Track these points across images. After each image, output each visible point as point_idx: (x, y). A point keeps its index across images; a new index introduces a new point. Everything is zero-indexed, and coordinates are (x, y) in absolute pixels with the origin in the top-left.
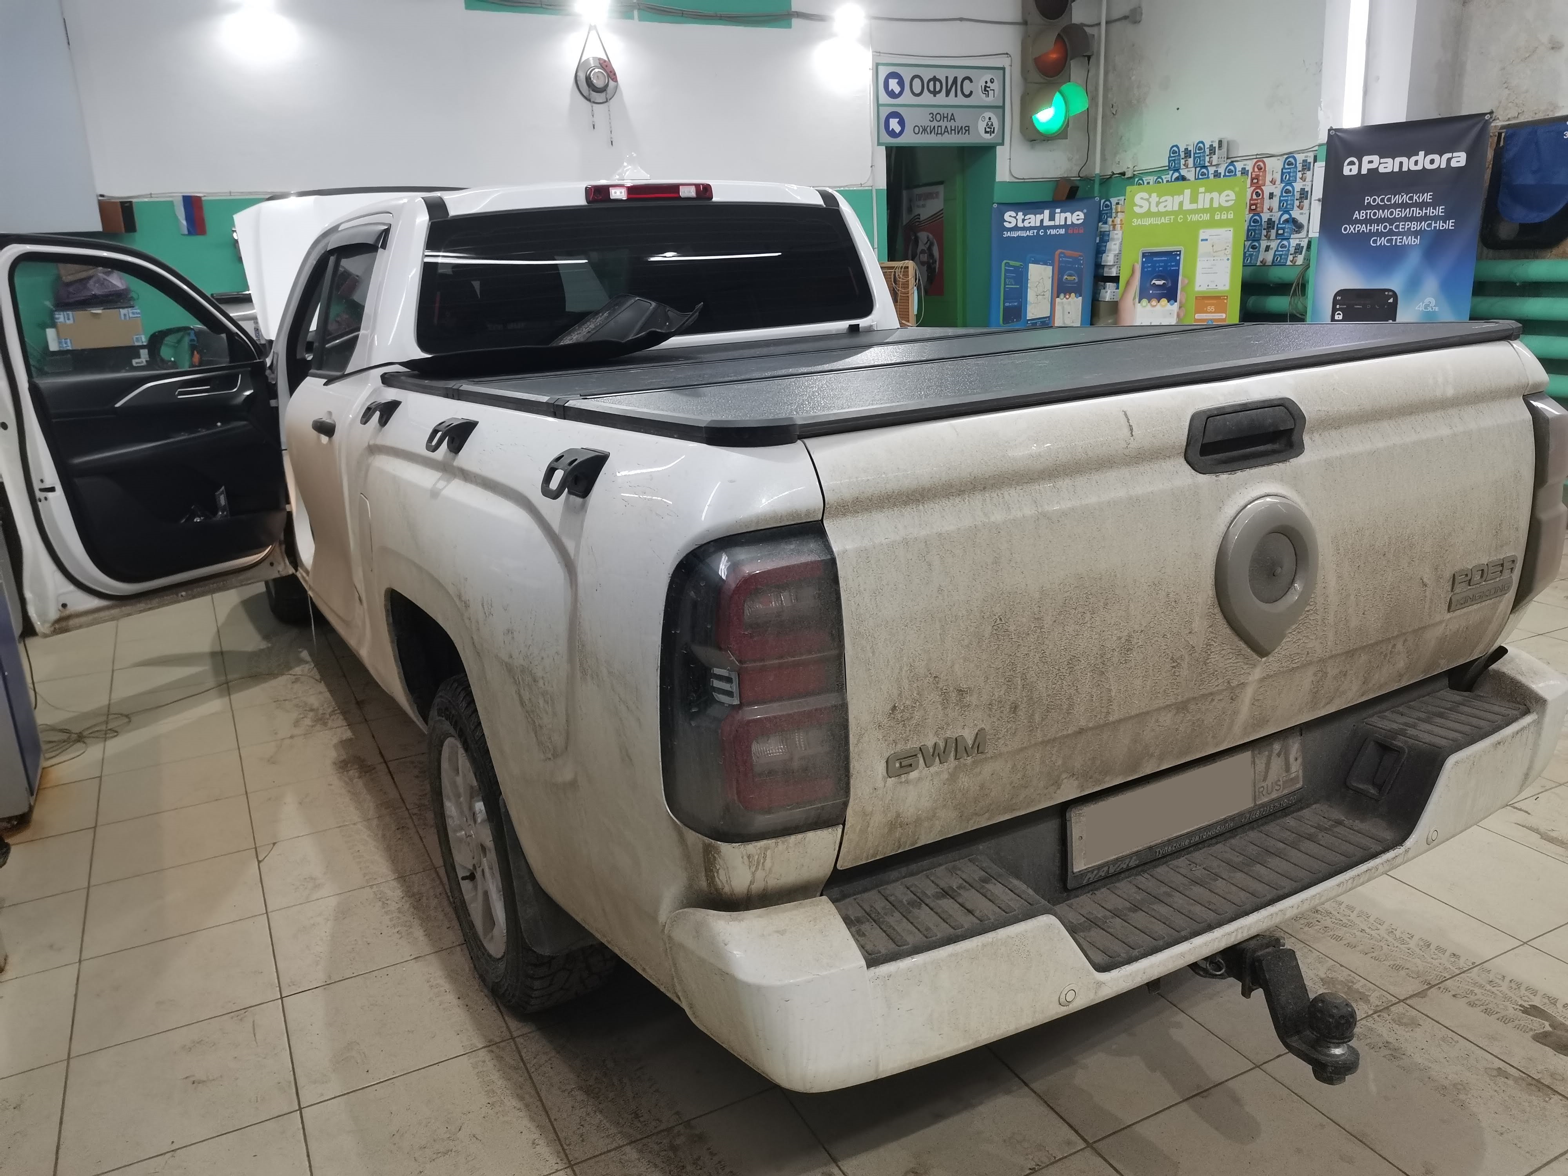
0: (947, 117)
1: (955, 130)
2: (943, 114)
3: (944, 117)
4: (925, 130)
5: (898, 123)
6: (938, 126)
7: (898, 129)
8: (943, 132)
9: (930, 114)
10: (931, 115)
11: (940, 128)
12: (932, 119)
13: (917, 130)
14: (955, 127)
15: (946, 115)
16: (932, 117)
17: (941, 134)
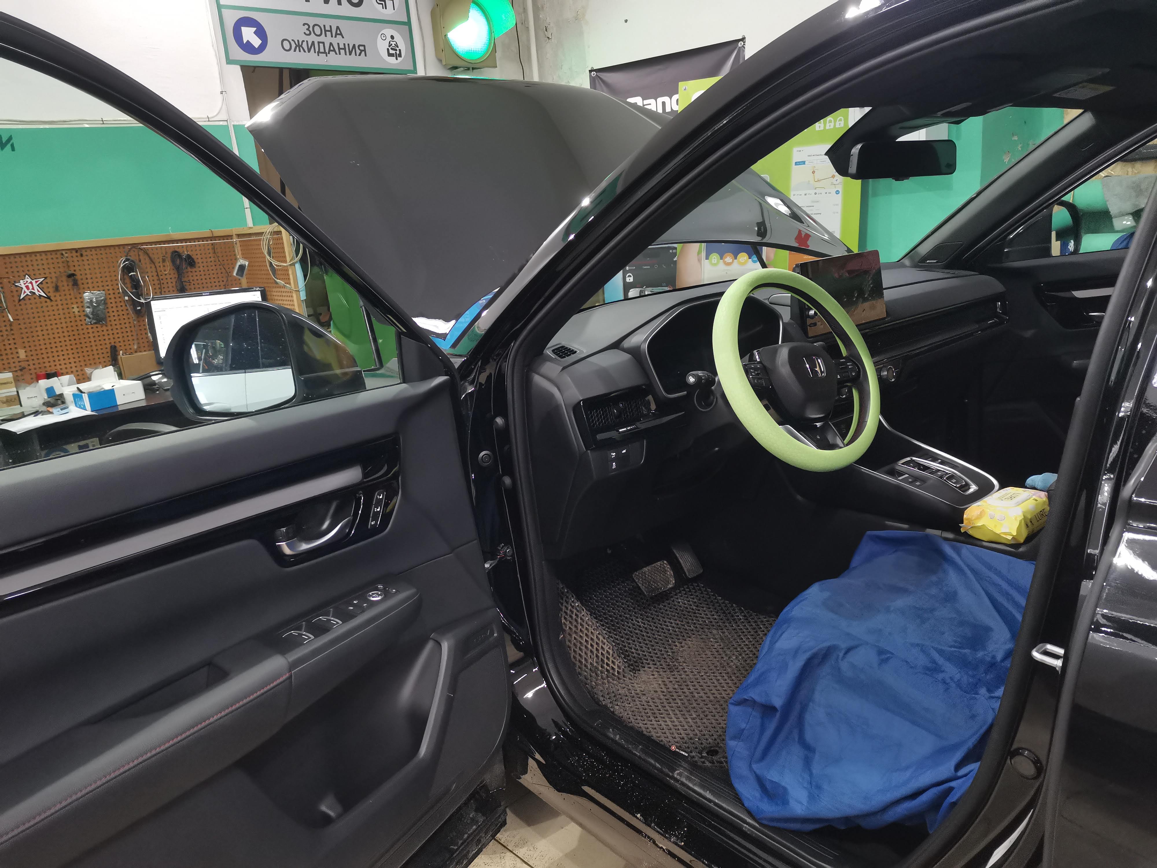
0: (331, 31)
1: (344, 49)
2: (324, 26)
3: (326, 31)
4: (299, 46)
5: (254, 33)
6: (319, 43)
7: (256, 42)
8: (327, 51)
9: (304, 25)
10: (307, 27)
11: (321, 45)
12: (308, 32)
13: (286, 45)
14: (344, 44)
15: (328, 28)
16: (308, 29)
17: (325, 52)
